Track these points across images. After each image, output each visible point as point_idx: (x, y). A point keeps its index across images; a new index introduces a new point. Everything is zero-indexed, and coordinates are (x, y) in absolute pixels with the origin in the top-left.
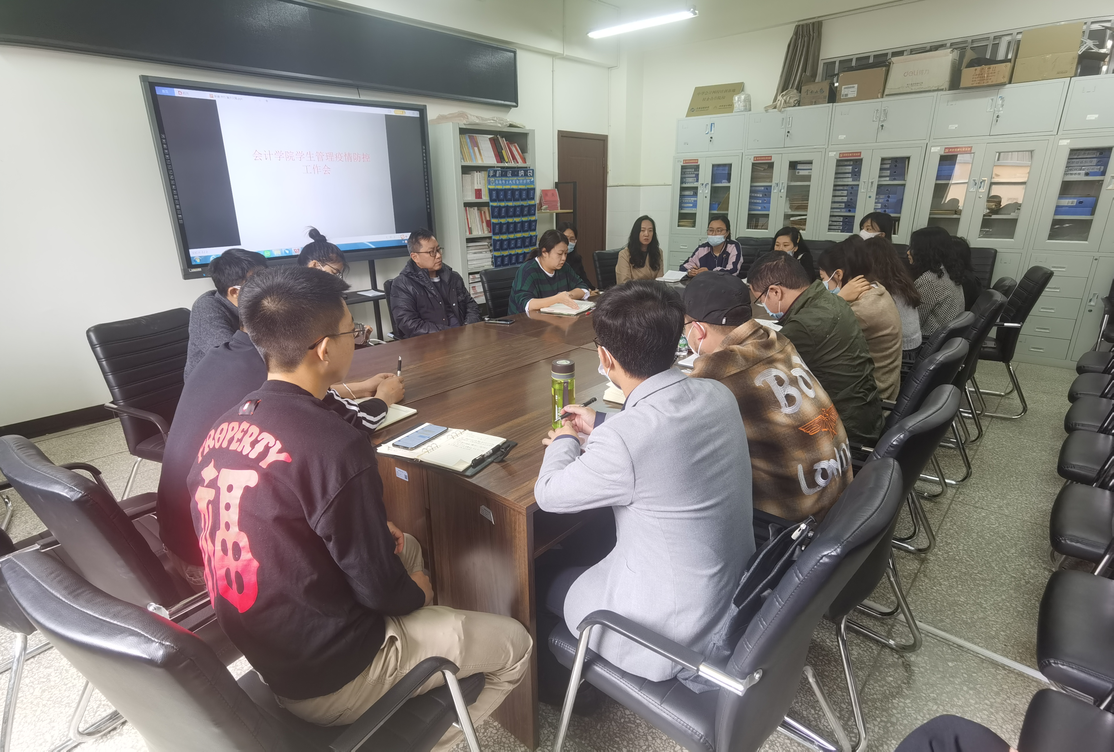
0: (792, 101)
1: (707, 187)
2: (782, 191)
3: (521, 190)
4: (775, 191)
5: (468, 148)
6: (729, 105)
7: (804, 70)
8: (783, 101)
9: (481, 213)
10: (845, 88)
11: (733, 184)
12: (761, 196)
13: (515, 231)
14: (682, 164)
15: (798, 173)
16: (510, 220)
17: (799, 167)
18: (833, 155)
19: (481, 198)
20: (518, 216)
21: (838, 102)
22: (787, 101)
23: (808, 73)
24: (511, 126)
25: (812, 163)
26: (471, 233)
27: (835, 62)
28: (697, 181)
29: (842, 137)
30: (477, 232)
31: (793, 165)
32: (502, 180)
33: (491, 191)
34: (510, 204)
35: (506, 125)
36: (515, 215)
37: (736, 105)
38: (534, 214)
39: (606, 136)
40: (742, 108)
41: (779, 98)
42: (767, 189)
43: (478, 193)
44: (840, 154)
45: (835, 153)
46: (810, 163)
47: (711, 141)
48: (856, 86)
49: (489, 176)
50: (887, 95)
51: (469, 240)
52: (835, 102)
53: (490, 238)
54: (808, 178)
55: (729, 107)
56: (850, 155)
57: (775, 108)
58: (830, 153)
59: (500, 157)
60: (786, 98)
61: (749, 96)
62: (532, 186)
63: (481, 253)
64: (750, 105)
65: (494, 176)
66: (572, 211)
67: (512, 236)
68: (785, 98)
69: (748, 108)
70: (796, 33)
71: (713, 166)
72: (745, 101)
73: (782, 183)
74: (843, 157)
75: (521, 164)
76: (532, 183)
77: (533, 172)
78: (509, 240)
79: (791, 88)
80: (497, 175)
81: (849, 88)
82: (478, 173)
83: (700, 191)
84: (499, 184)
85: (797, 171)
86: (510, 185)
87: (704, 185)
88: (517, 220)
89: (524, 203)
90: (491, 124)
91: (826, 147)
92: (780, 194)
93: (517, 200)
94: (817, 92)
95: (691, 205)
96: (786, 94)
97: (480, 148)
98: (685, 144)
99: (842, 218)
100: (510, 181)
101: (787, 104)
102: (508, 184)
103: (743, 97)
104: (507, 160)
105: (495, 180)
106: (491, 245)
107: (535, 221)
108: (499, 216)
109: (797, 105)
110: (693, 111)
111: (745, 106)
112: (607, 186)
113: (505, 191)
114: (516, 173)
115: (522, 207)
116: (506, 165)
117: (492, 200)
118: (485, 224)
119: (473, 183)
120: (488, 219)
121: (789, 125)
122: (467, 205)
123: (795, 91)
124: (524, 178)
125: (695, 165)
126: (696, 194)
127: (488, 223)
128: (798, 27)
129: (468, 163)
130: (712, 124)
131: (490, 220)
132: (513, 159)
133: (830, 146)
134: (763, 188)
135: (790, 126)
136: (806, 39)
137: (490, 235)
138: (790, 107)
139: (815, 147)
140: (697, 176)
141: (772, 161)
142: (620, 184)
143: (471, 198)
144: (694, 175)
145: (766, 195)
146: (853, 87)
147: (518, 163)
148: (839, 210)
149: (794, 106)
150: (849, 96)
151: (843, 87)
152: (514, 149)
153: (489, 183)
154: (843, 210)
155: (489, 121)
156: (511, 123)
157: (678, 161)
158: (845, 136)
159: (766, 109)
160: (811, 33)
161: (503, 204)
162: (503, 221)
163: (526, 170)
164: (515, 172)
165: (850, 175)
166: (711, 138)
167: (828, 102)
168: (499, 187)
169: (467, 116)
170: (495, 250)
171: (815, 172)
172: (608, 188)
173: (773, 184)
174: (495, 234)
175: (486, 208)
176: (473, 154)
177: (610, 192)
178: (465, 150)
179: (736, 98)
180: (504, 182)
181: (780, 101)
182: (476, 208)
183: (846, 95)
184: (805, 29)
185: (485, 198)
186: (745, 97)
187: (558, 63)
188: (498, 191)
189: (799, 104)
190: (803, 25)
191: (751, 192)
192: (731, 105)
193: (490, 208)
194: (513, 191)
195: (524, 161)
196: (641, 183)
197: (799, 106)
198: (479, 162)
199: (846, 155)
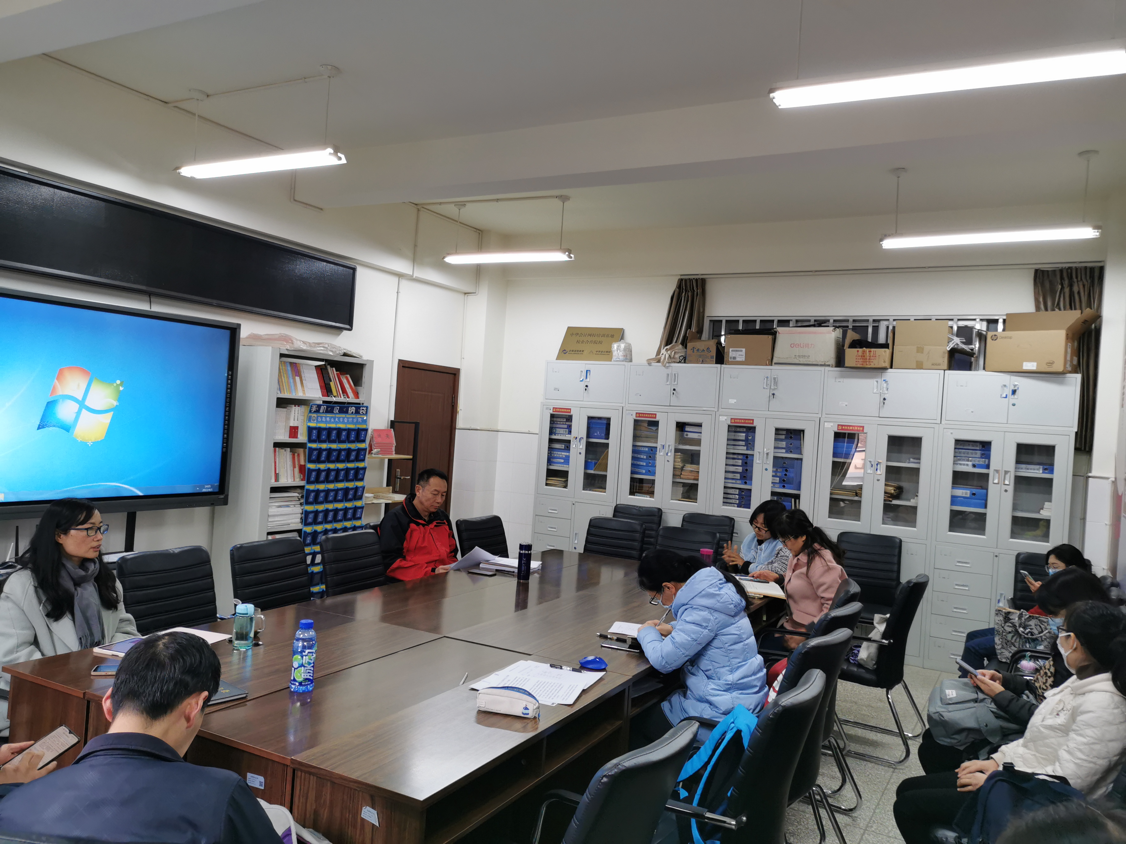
0: (677, 356)
1: (582, 442)
2: (669, 454)
3: (349, 431)
4: (661, 454)
5: (288, 378)
6: (607, 352)
7: (689, 326)
8: (667, 356)
9: (294, 455)
10: (732, 351)
11: (613, 441)
12: (645, 457)
13: (337, 480)
14: (551, 412)
15: (687, 435)
16: (332, 466)
17: (688, 428)
18: (724, 420)
19: (297, 438)
20: (343, 461)
21: (726, 364)
22: (672, 356)
23: (694, 329)
24: (345, 355)
25: (701, 426)
26: (277, 480)
27: (721, 321)
28: (570, 432)
29: (732, 401)
30: (285, 481)
31: (681, 426)
32: (326, 417)
33: (310, 430)
34: (334, 446)
35: (340, 353)
36: (338, 460)
37: (615, 353)
38: (363, 460)
39: (458, 370)
40: (621, 358)
41: (663, 351)
42: (652, 450)
43: (294, 431)
44: (731, 419)
45: (726, 418)
46: (700, 425)
47: (586, 390)
48: (744, 350)
49: (310, 412)
50: (775, 364)
51: (274, 490)
52: (723, 364)
53: (302, 488)
54: (698, 442)
55: (607, 354)
56: (743, 421)
57: (659, 361)
58: (720, 417)
59: (327, 389)
60: (671, 353)
61: (630, 345)
62: (364, 427)
63: (288, 506)
64: (631, 355)
65: (317, 411)
66: (410, 457)
67: (331, 486)
68: (669, 352)
69: (628, 357)
70: (679, 286)
71: (590, 418)
72: (625, 350)
73: (669, 446)
74: (735, 422)
75: (352, 399)
76: (365, 422)
77: (367, 409)
78: (327, 492)
79: (676, 342)
80: (321, 411)
81: (737, 351)
82: (297, 407)
83: (573, 446)
84: (322, 422)
85: (685, 433)
86: (336, 423)
87: (578, 439)
88: (341, 466)
89: (353, 446)
90: (321, 352)
91: (716, 410)
92: (667, 458)
93: (343, 442)
94: (703, 350)
95: (562, 461)
96: (670, 349)
97: (303, 378)
98: (555, 389)
99: (738, 490)
100: (337, 419)
101: (672, 359)
102: (333, 423)
103: (623, 346)
104: (335, 393)
105: (318, 417)
106: (302, 497)
107: (364, 469)
108: (318, 461)
109: (683, 361)
110: (565, 353)
111: (625, 356)
112: (455, 428)
113: (330, 430)
114: (345, 410)
115: (349, 451)
116: (334, 399)
117: (310, 440)
118: (297, 470)
119: (288, 419)
120: (302, 463)
121: (674, 382)
122: (278, 445)
123: (681, 346)
124: (354, 416)
125: (567, 415)
126: (568, 448)
127: (302, 469)
128: (681, 281)
129: (286, 395)
130: (587, 371)
131: (305, 465)
132: (343, 393)
133: (720, 410)
134: (647, 449)
135: (676, 383)
136: (690, 294)
137: (302, 483)
138: (675, 362)
139: (704, 409)
140: (569, 427)
141: (657, 419)
142: (473, 427)
143: (284, 437)
144: (566, 426)
145: (650, 457)
146: (741, 351)
147: (348, 397)
148: (734, 481)
149: (680, 362)
150: (738, 359)
151: (731, 349)
152: (345, 381)
153: (310, 419)
154: (738, 482)
155: (318, 348)
156: (345, 351)
157: (547, 409)
158: (735, 401)
159: (649, 362)
160: (695, 288)
161: (324, 446)
162: (322, 466)
163: (358, 407)
164: (344, 407)
165: (743, 443)
166: (587, 386)
167: (716, 363)
168: (323, 425)
169: (292, 341)
170: (307, 503)
171: (706, 435)
172: (457, 431)
173: (659, 445)
174: (309, 482)
175: (301, 451)
176: (292, 384)
177: (459, 436)
178: (284, 379)
179: (615, 346)
180: (328, 419)
181: (663, 356)
182: (289, 449)
183: (734, 358)
184: (688, 284)
185: (302, 437)
186: (625, 346)
187: (404, 283)
188: (319, 430)
189: (684, 360)
190: (686, 280)
191: (634, 452)
192: (609, 352)
193: (307, 450)
194: (339, 431)
195: (357, 395)
196: (499, 428)
197: (685, 363)
198: (300, 394)
199: (738, 421)
